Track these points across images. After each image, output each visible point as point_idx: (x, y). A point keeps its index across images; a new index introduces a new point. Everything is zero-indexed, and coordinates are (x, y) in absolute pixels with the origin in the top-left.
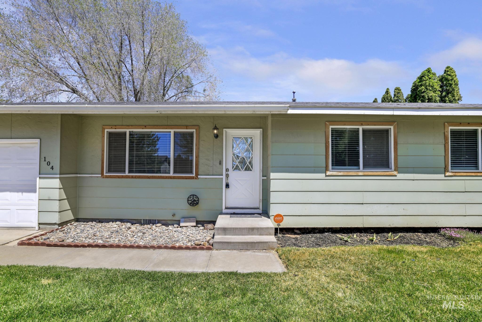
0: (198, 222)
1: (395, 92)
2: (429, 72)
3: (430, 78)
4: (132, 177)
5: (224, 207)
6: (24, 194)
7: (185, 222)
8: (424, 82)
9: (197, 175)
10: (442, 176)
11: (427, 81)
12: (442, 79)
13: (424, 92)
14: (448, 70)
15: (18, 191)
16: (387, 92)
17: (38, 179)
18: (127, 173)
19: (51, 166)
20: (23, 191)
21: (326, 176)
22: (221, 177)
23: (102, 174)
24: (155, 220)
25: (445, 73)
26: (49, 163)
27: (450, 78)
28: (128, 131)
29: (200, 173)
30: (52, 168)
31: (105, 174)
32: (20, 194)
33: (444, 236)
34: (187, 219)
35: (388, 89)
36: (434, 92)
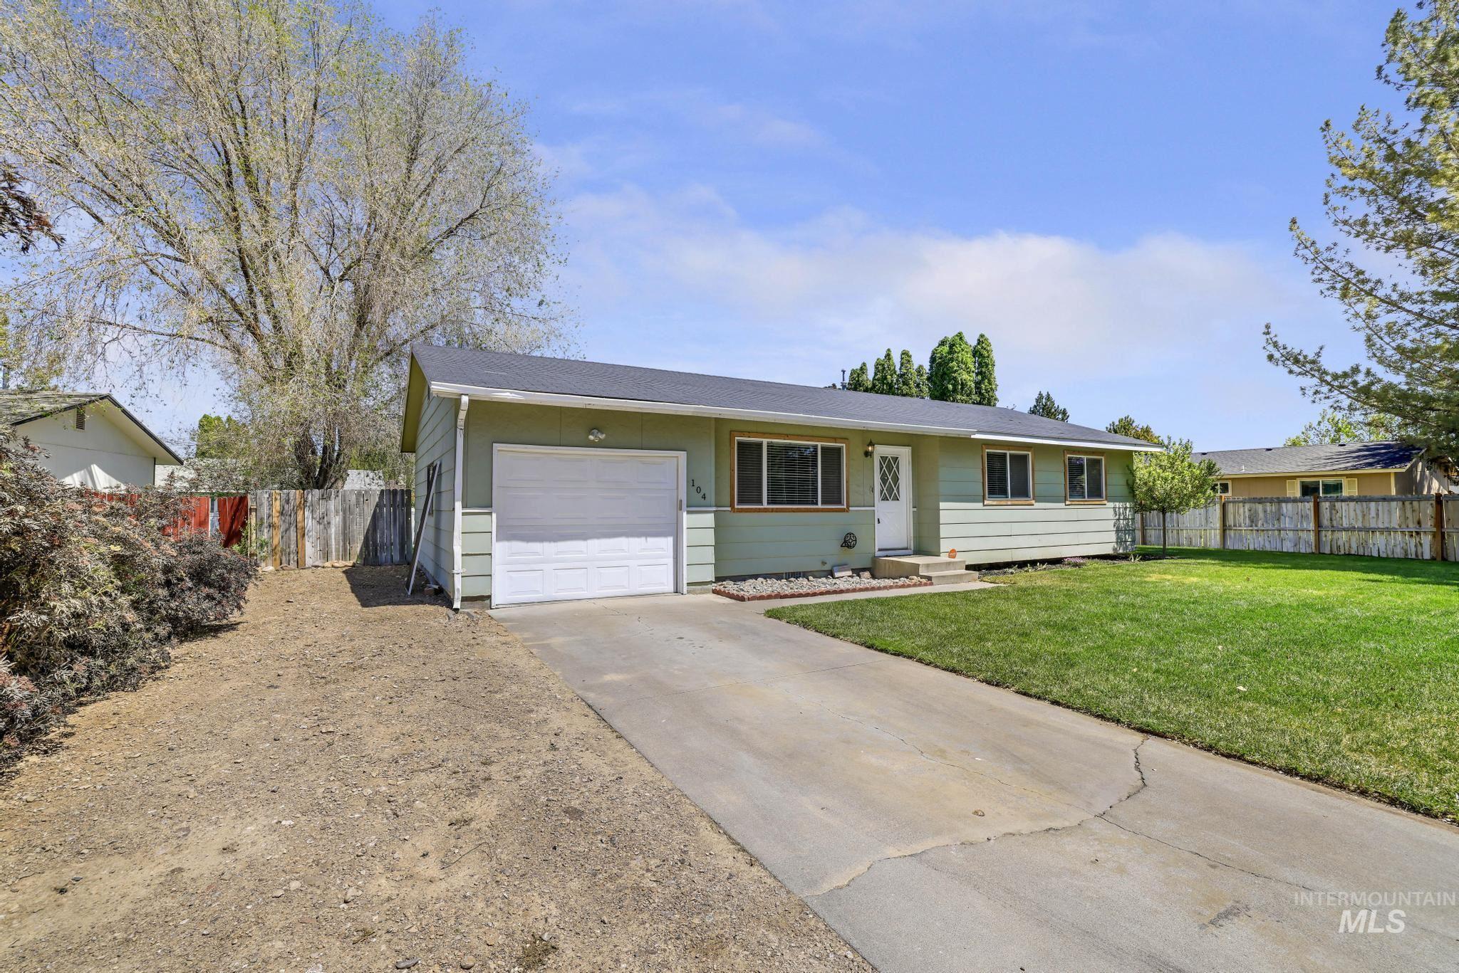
0: (853, 570)
1: (902, 359)
2: (961, 339)
3: (963, 350)
4: (773, 510)
5: (877, 549)
6: (650, 539)
7: (839, 571)
8: (956, 355)
9: (848, 506)
10: (1062, 505)
11: (960, 355)
12: (975, 353)
13: (956, 371)
14: (982, 340)
15: (639, 535)
16: (888, 356)
17: (685, 514)
18: (765, 505)
19: (702, 494)
20: (647, 535)
21: (984, 505)
22: (873, 508)
23: (732, 505)
24: (800, 573)
25: (978, 344)
26: (699, 490)
27: (985, 353)
28: (765, 441)
29: (851, 504)
30: (704, 497)
31: (736, 507)
32: (643, 539)
33: (1069, 564)
34: (842, 566)
35: (889, 350)
36: (969, 373)
